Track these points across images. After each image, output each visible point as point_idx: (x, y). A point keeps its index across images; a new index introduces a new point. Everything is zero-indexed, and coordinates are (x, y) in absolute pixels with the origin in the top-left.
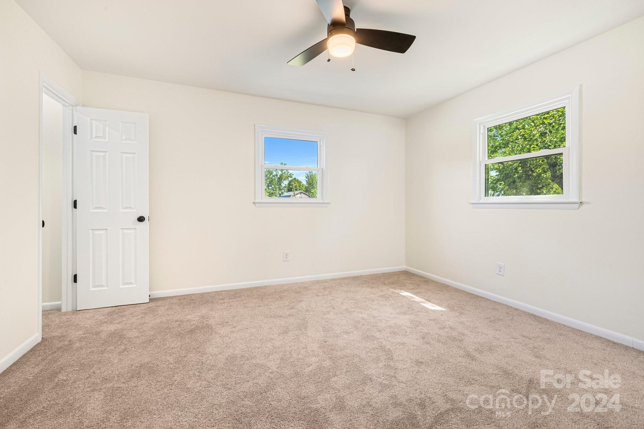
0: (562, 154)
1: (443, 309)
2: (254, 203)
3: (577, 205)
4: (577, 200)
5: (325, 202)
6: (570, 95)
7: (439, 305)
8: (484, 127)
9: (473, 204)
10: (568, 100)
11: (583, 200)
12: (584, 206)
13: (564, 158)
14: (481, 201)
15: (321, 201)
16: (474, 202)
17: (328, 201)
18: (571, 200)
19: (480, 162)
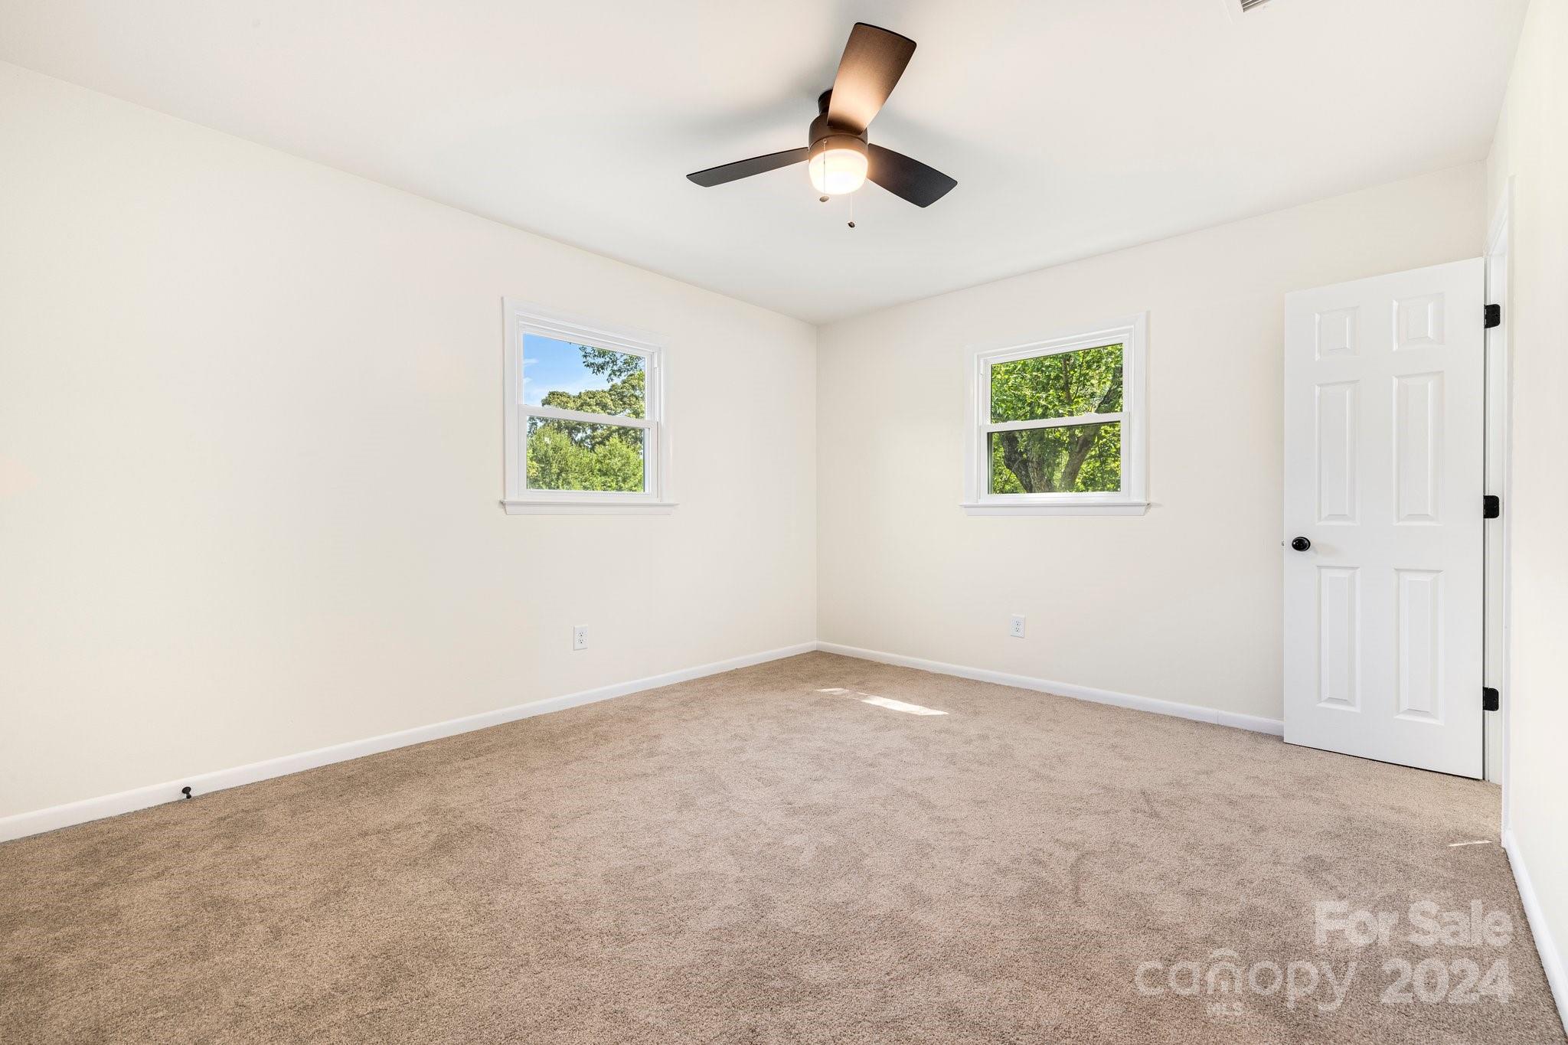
0: (1119, 422)
1: (940, 713)
2: (502, 503)
3: (1143, 508)
4: (1142, 500)
5: (666, 502)
6: (1133, 326)
7: (929, 705)
8: (986, 362)
9: (966, 507)
10: (1127, 335)
11: (1152, 500)
12: (1152, 510)
13: (1123, 428)
14: (981, 502)
15: (656, 501)
16: (969, 503)
17: (671, 502)
18: (1135, 500)
19: (979, 428)
